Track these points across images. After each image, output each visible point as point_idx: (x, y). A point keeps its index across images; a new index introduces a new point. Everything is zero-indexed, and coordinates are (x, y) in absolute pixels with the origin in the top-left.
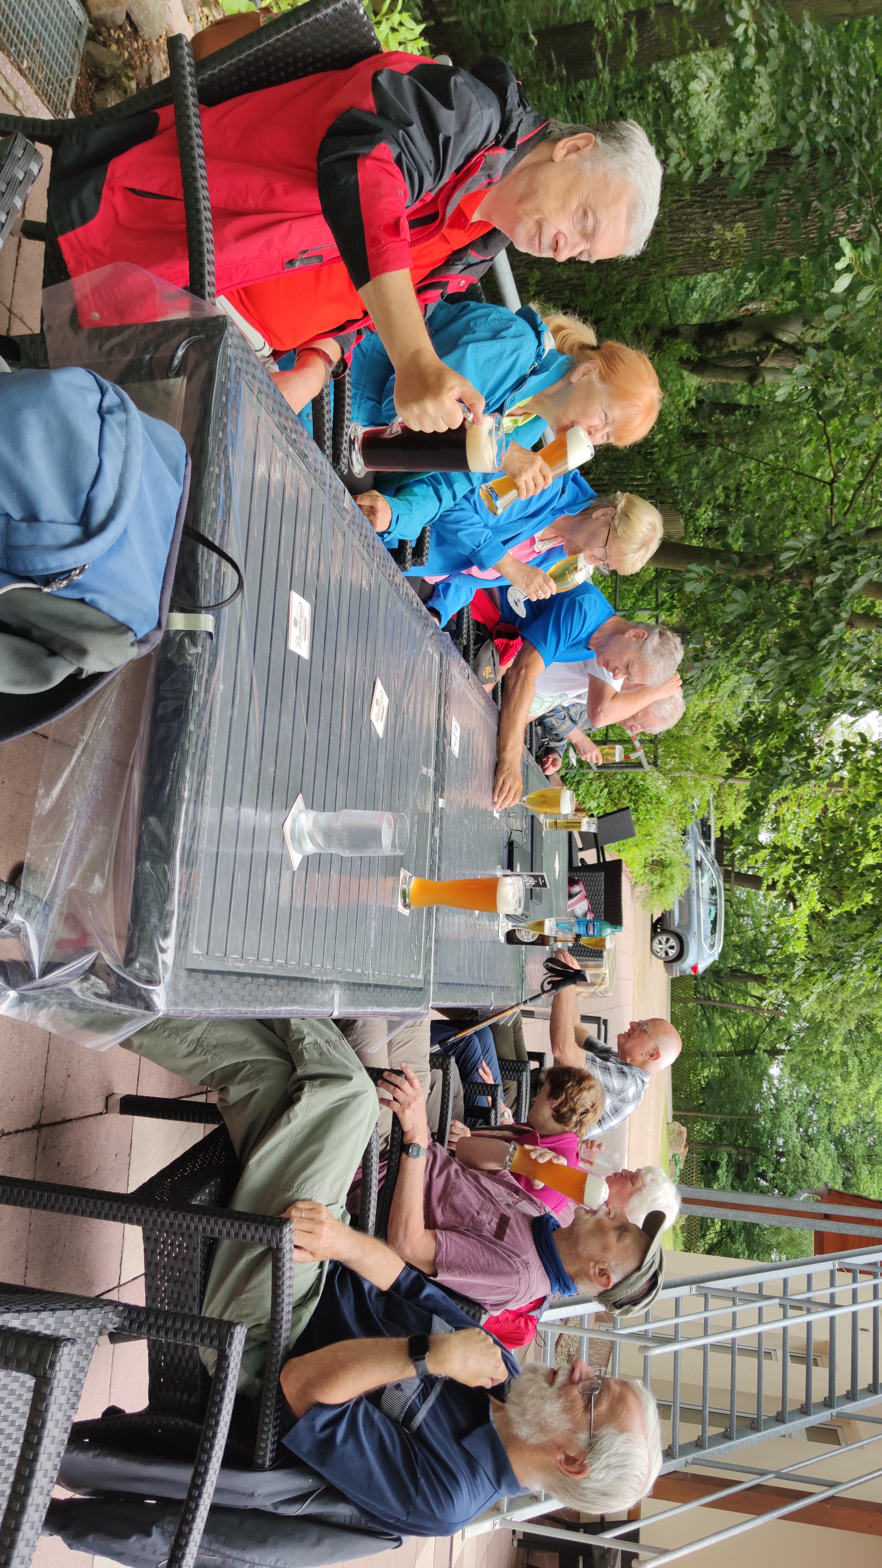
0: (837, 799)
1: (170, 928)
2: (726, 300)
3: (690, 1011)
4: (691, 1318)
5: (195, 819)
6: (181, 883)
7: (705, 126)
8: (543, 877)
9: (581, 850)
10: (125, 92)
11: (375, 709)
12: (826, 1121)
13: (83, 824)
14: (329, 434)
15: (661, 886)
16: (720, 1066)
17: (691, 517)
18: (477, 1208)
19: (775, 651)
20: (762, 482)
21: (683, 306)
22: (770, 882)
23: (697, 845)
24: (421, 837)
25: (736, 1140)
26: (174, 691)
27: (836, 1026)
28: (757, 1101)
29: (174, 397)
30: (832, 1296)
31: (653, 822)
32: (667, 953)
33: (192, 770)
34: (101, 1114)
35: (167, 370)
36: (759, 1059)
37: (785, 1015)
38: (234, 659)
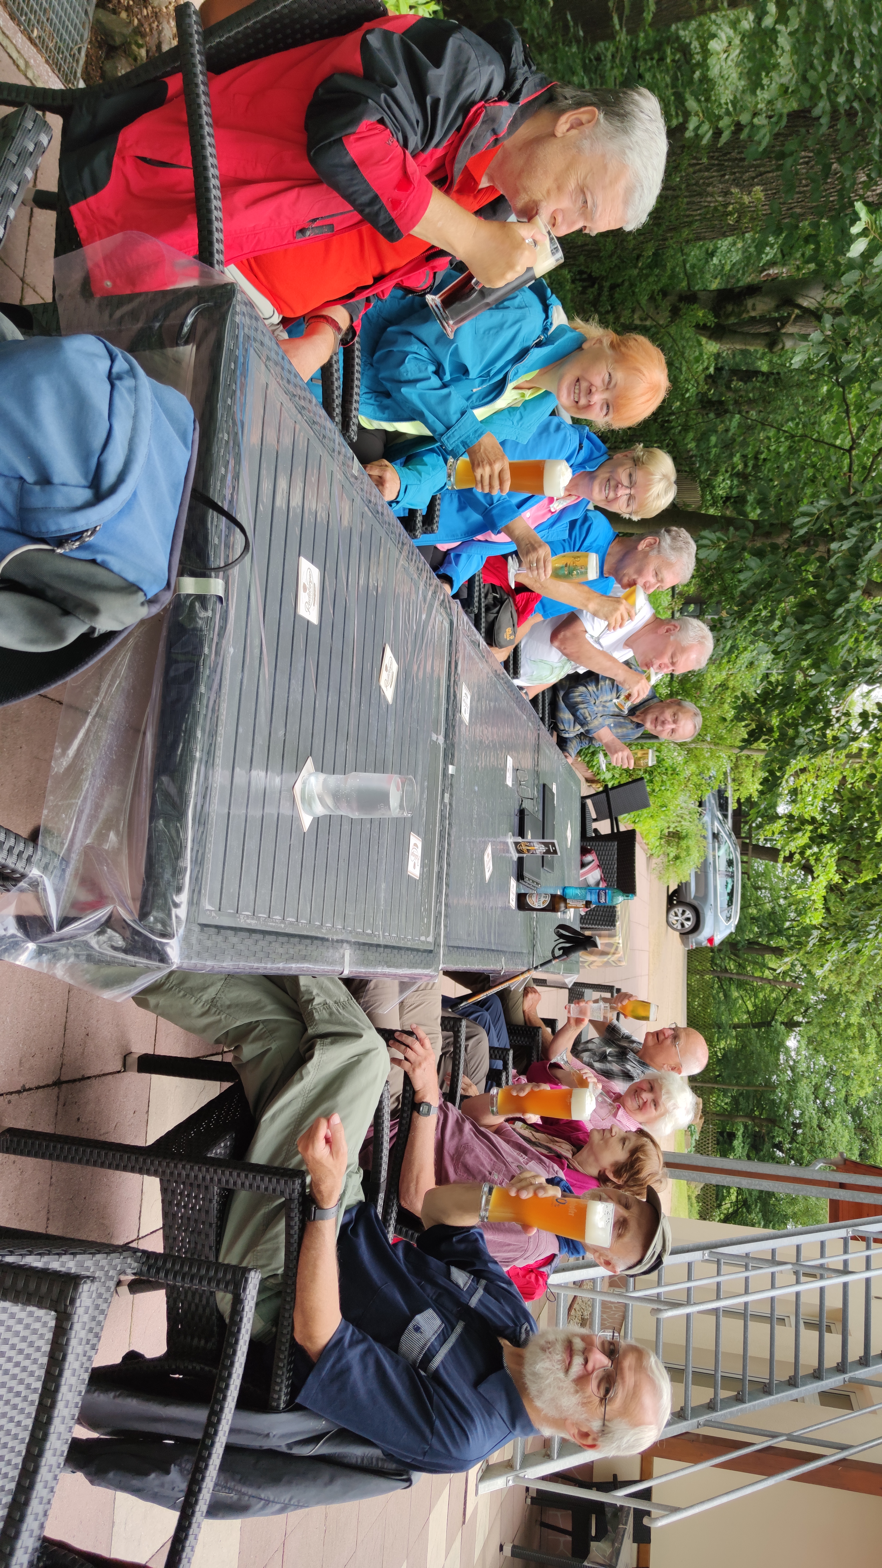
0: (855, 771)
1: (183, 884)
2: (747, 265)
3: (707, 982)
4: (704, 1282)
5: (206, 778)
6: (193, 841)
7: (726, 88)
8: (553, 845)
9: (595, 820)
10: (135, 59)
11: (384, 675)
12: (844, 1093)
13: (98, 783)
14: (338, 401)
15: (677, 858)
16: (736, 1037)
17: (708, 485)
18: (489, 1168)
19: (791, 620)
20: (781, 450)
21: (702, 271)
22: (787, 854)
23: (713, 817)
24: (431, 803)
25: (753, 1111)
26: (185, 654)
27: (853, 997)
28: (772, 1073)
29: (184, 365)
30: (846, 1262)
31: (669, 794)
32: (683, 925)
33: (203, 731)
34: (119, 1072)
35: (177, 338)
36: (776, 1030)
37: (802, 988)
38: (244, 624)
